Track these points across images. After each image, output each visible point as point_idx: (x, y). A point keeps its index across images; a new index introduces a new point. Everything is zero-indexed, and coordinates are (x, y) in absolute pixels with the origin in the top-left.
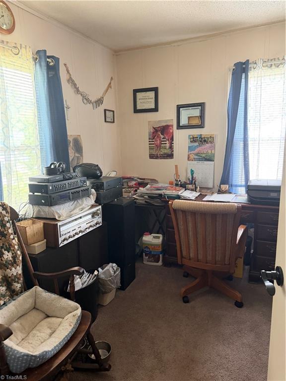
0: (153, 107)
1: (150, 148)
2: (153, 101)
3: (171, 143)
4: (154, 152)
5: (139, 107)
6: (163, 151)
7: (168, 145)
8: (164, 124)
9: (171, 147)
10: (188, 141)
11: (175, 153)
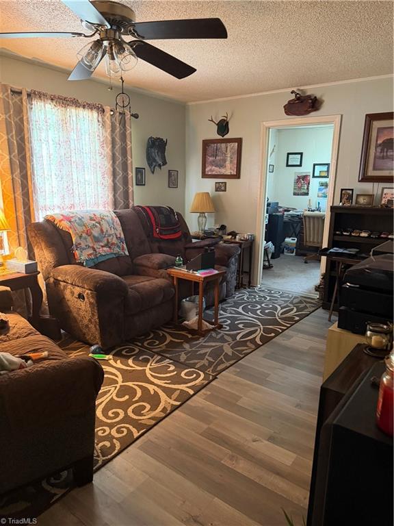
0: (299, 164)
1: (294, 189)
2: (299, 160)
3: (308, 186)
4: (296, 191)
5: (289, 164)
6: (302, 191)
7: (306, 187)
8: (305, 174)
9: (308, 189)
10: (318, 185)
11: (310, 193)
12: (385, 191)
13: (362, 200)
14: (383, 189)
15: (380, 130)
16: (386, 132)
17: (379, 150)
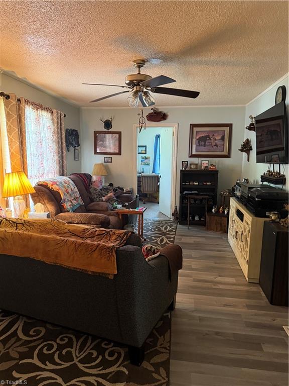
10: (141, 158)
12: (203, 162)
13: (193, 167)
14: (202, 161)
15: (197, 132)
16: (200, 133)
17: (197, 141)
